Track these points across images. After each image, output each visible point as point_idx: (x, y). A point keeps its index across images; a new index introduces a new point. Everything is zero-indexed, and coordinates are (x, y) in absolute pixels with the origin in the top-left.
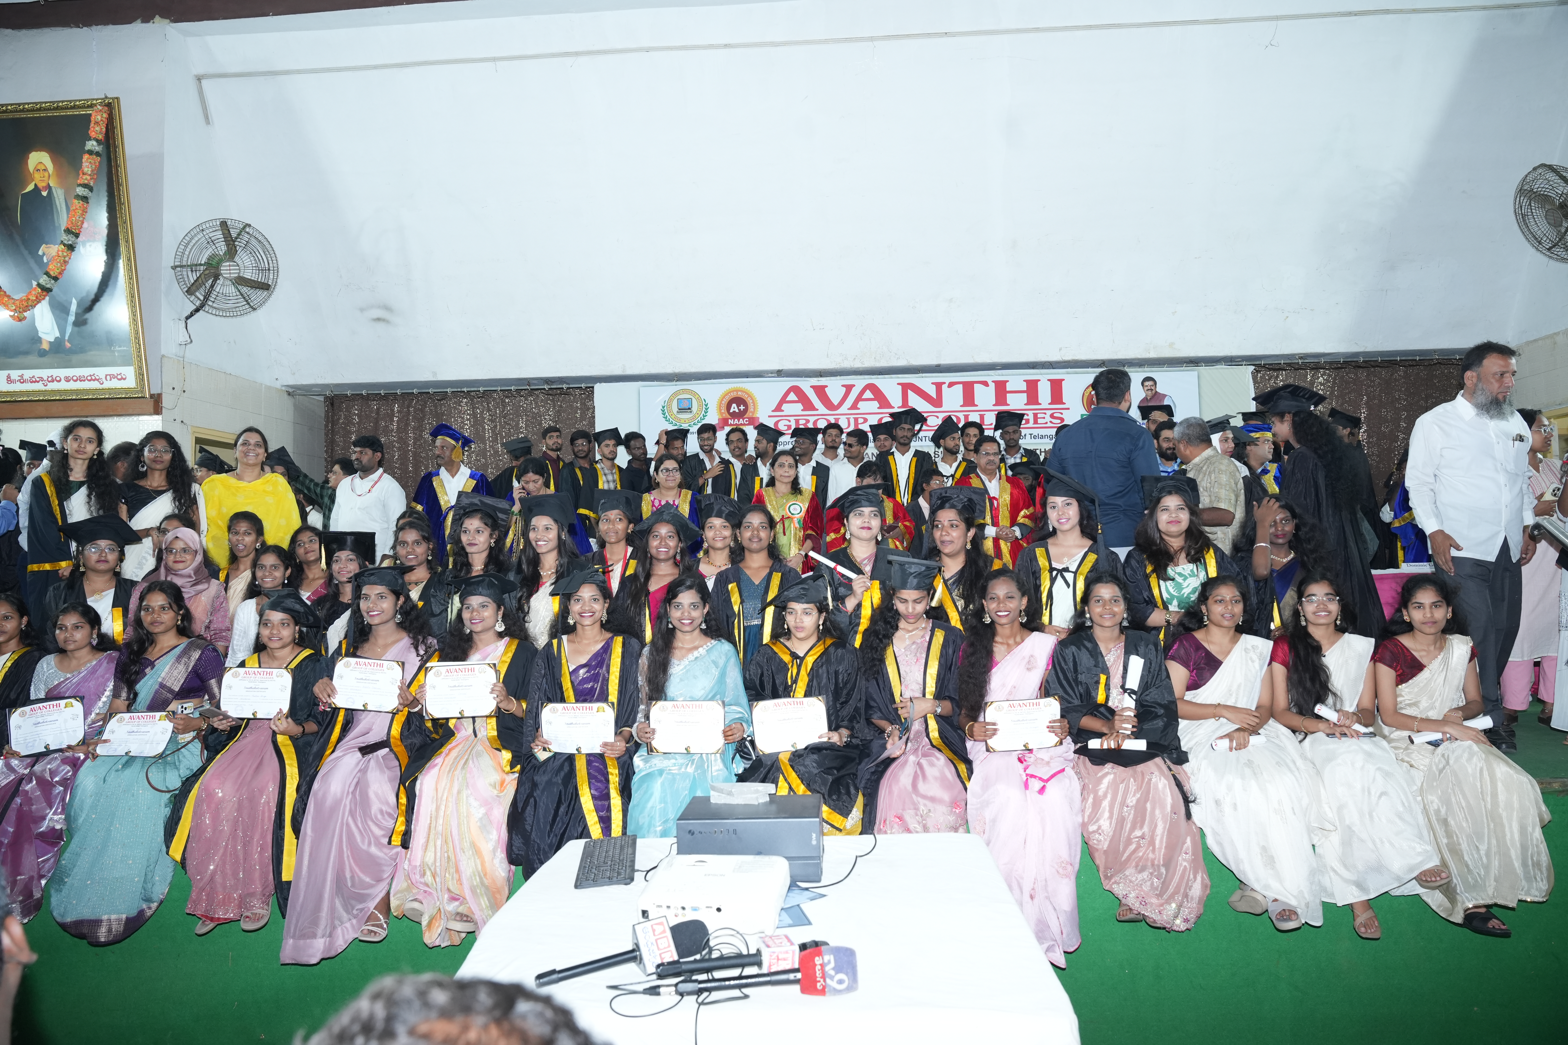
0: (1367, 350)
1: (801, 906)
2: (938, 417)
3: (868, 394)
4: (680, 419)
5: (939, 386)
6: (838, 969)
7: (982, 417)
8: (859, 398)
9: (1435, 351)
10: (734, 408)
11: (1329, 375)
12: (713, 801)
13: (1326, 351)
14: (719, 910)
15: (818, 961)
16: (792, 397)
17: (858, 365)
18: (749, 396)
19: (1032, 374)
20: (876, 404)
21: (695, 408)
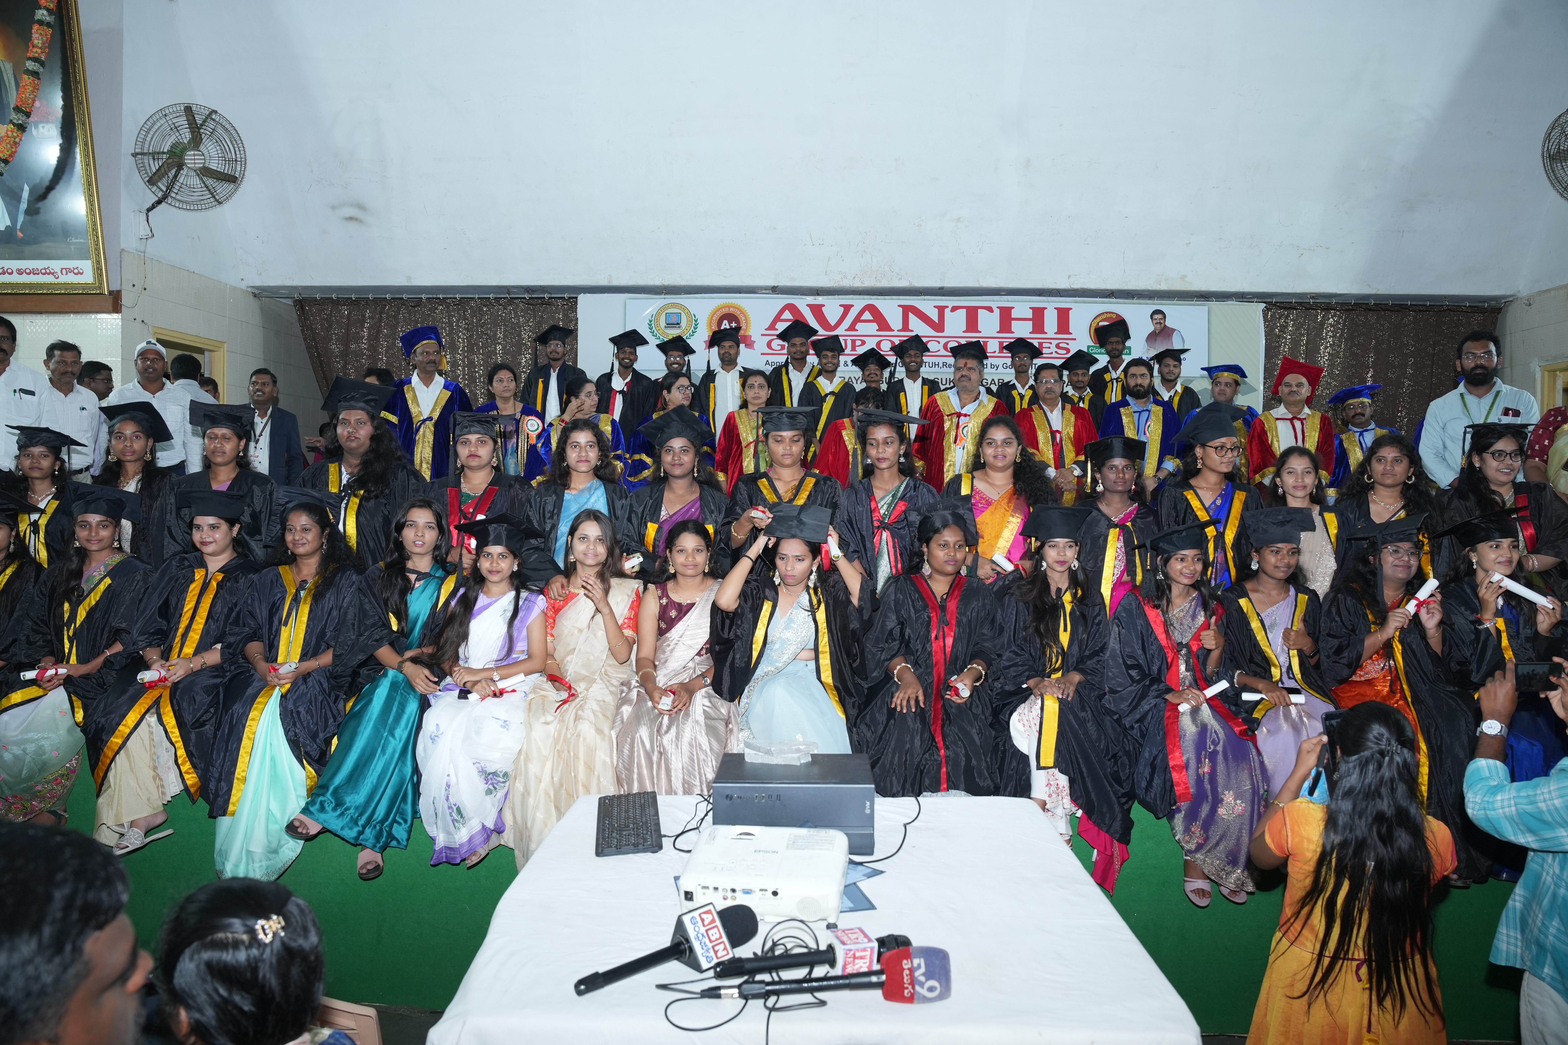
0: (1380, 292)
1: (859, 884)
2: (939, 342)
3: (867, 315)
4: (667, 335)
5: (941, 310)
6: (929, 975)
8: (858, 319)
9: (1445, 297)
10: (725, 325)
11: (1340, 317)
12: (748, 759)
13: (1339, 292)
14: (775, 893)
15: (906, 964)
17: (857, 284)
18: (742, 312)
19: (1038, 302)
20: (875, 326)
21: (684, 324)
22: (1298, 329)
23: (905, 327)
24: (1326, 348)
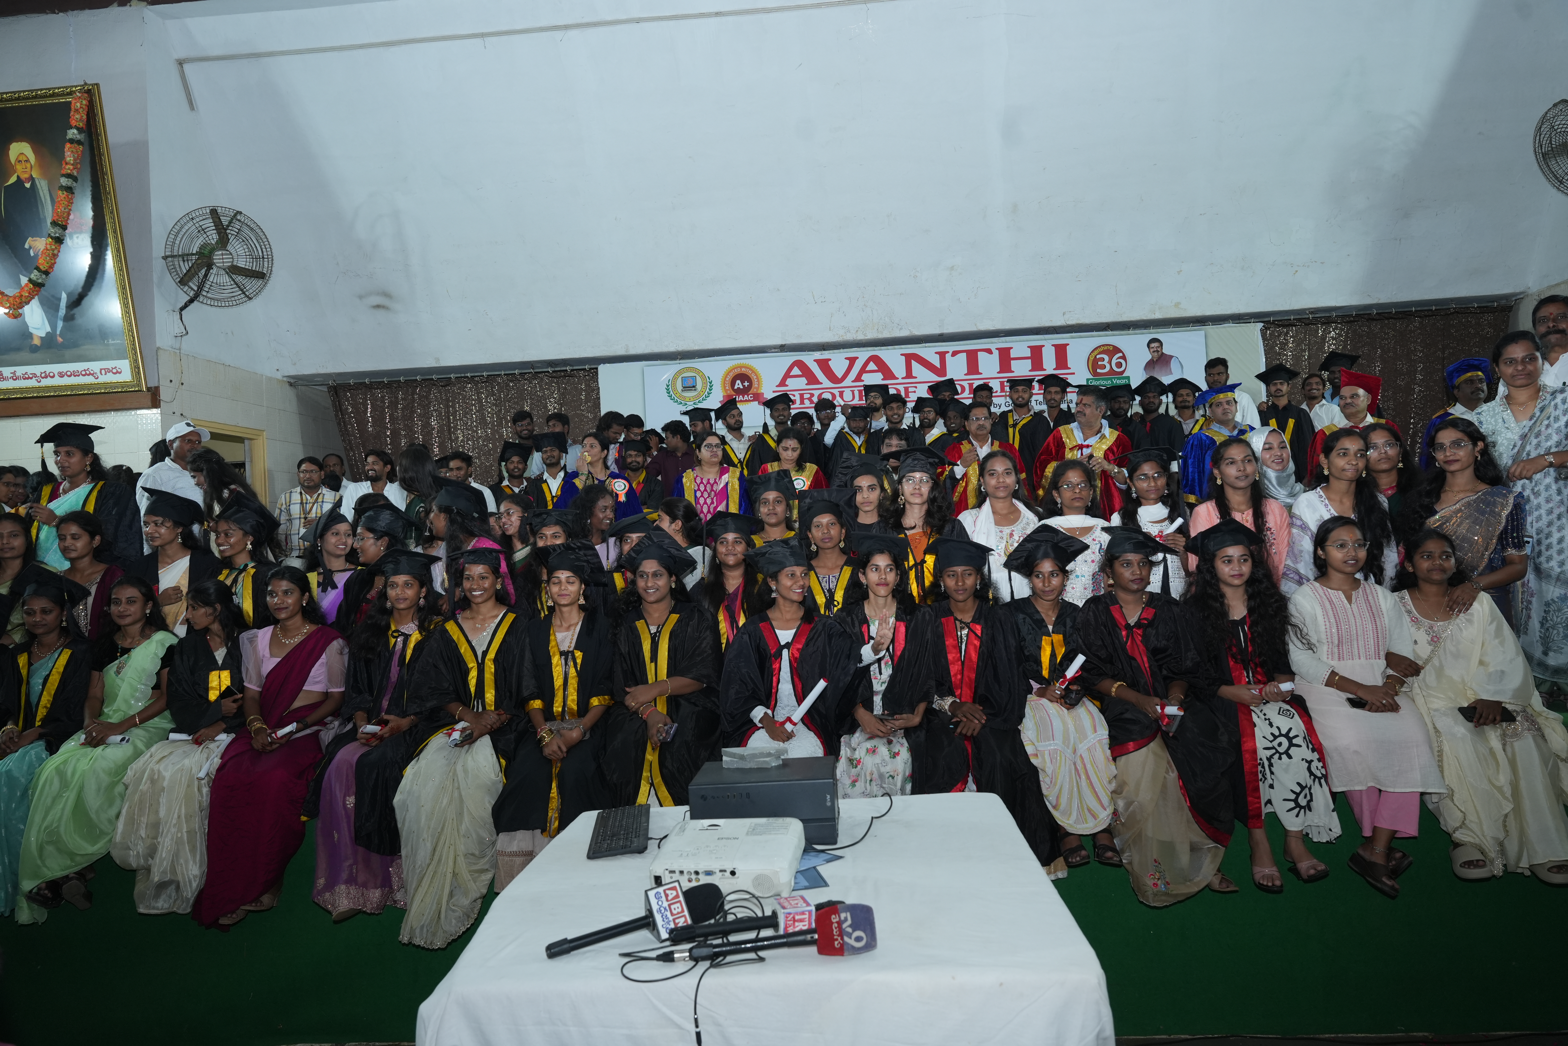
0: (1380, 302)
1: (818, 868)
3: (872, 366)
4: (685, 398)
5: (942, 355)
6: (855, 926)
8: (863, 370)
9: (1452, 300)
10: (738, 384)
11: (1341, 330)
12: (725, 765)
13: (1338, 305)
14: (733, 873)
15: (836, 920)
16: (796, 371)
17: (860, 337)
18: (753, 372)
19: (1036, 340)
21: (699, 386)
22: (1298, 345)
23: (909, 374)
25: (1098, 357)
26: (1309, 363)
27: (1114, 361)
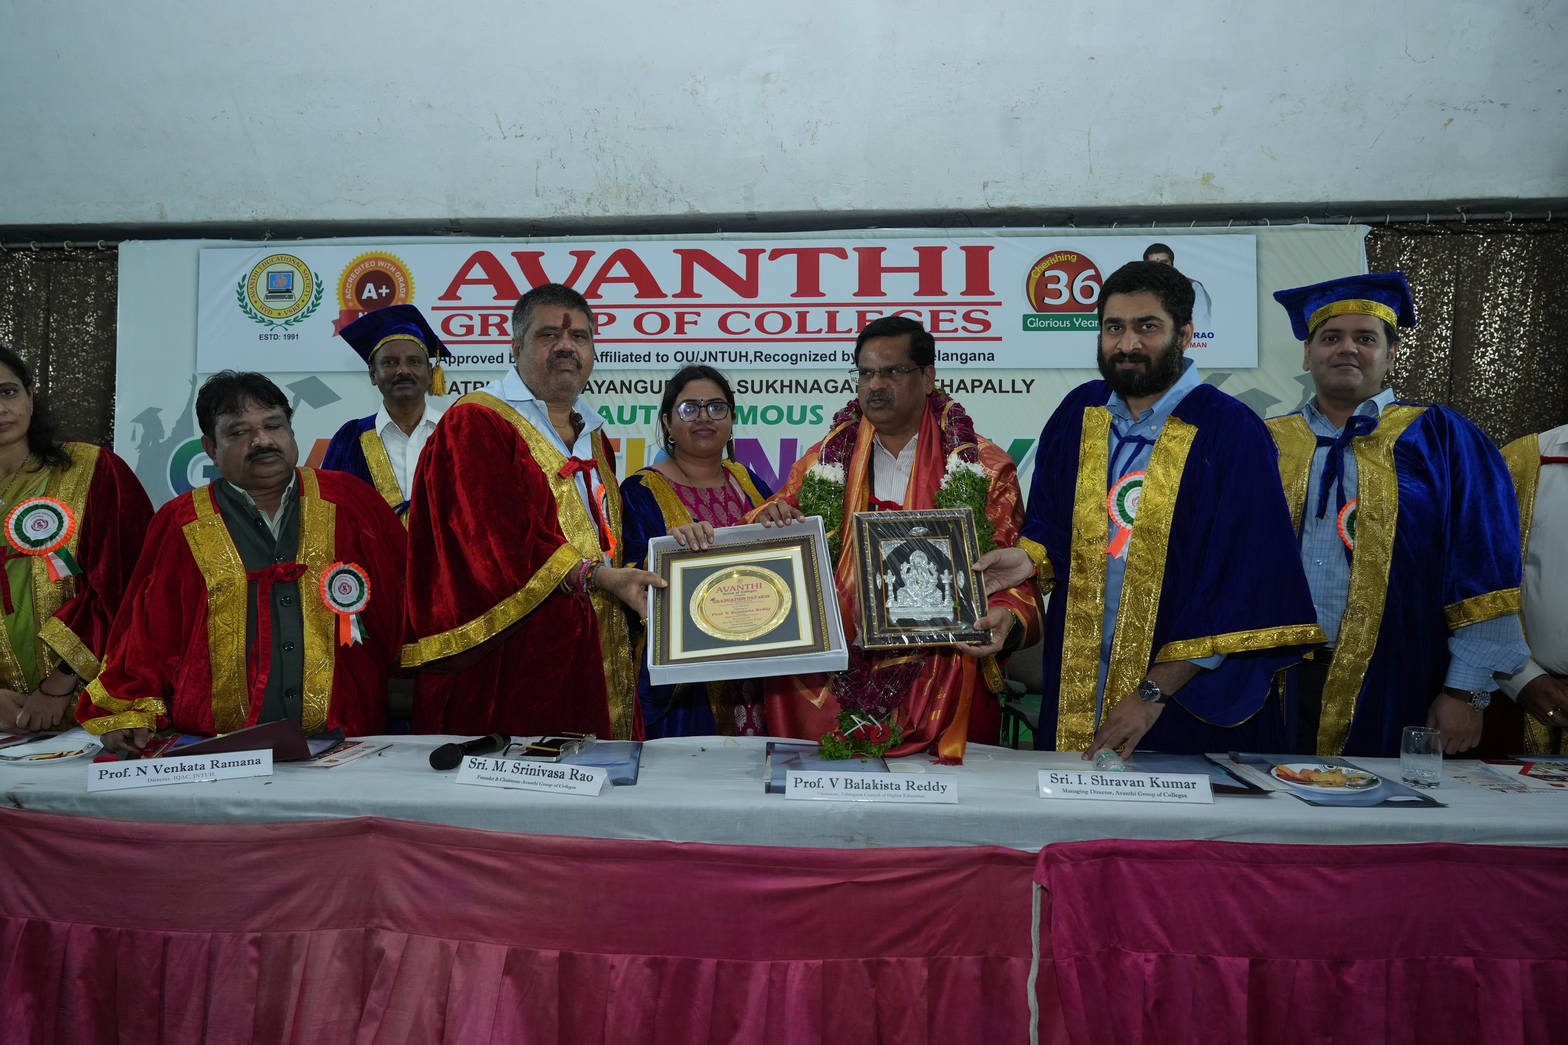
2: (748, 316)
3: (619, 270)
4: (270, 310)
5: (752, 256)
7: (832, 318)
8: (602, 277)
10: (370, 292)
11: (1523, 246)
16: (476, 271)
17: (595, 211)
18: (399, 269)
19: (930, 237)
20: (632, 289)
21: (298, 290)
22: (1437, 272)
23: (687, 289)
24: (1496, 306)
25: (1048, 274)
26: (1455, 308)
27: (1078, 284)
